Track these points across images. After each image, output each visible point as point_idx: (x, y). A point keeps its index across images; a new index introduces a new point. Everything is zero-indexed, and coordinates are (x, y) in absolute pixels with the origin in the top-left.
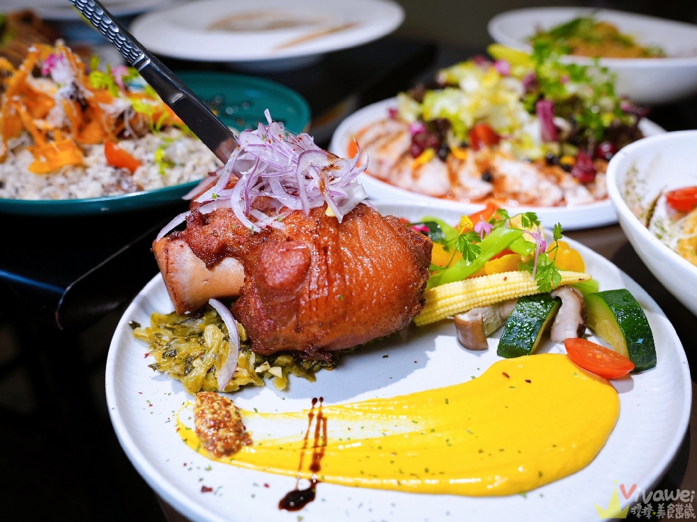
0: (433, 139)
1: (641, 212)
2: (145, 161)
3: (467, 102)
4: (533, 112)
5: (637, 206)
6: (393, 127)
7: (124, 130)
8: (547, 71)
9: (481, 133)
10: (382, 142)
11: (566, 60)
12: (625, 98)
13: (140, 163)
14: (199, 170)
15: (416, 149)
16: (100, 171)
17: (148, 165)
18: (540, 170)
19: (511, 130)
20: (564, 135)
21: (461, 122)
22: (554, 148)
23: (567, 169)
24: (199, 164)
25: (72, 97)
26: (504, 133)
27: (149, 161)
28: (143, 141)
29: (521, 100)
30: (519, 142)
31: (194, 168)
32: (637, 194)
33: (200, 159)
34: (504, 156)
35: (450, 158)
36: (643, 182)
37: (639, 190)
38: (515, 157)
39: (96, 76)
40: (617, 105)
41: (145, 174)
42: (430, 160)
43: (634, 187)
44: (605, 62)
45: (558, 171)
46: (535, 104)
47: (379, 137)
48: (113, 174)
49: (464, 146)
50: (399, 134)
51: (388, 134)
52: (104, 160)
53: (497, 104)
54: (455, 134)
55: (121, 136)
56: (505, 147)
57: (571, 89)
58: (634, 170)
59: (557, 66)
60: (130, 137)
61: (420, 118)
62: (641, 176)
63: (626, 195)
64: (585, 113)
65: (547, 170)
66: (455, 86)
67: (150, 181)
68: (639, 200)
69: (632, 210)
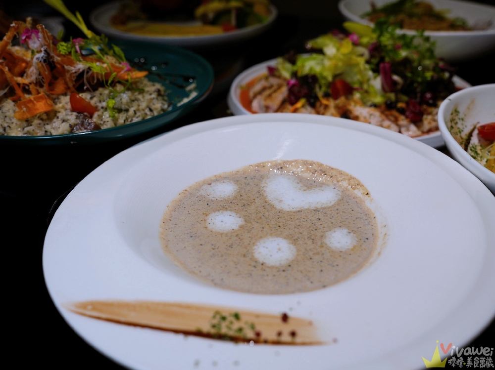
0: (305, 91)
1: (461, 141)
2: (100, 108)
3: (327, 63)
4: (376, 71)
5: (458, 136)
6: (274, 81)
7: (83, 85)
8: (386, 40)
9: (339, 86)
10: (268, 92)
11: (399, 32)
12: (442, 59)
13: (96, 109)
14: (138, 114)
15: (293, 98)
16: (67, 115)
17: (102, 110)
18: (382, 112)
19: (361, 83)
20: (399, 87)
21: (325, 78)
22: (392, 96)
23: (402, 112)
24: (138, 110)
25: (45, 61)
26: (356, 86)
27: (102, 108)
28: (97, 93)
29: (368, 62)
30: (367, 92)
31: (135, 112)
32: (459, 128)
33: (139, 106)
34: (356, 103)
35: (318, 104)
36: (463, 119)
37: (459, 125)
38: (364, 103)
39: (62, 45)
40: (436, 65)
41: (100, 117)
42: (303, 106)
43: (456, 123)
44: (427, 33)
45: (395, 113)
46: (378, 65)
47: (264, 89)
48: (77, 117)
49: (327, 96)
50: (280, 87)
51: (271, 87)
52: (69, 106)
53: (350, 65)
54: (320, 87)
55: (80, 89)
56: (357, 96)
57: (403, 53)
58: (456, 112)
59: (393, 37)
60: (88, 90)
61: (294, 74)
62: (461, 115)
63: (451, 129)
64: (414, 71)
65: (387, 113)
66: (320, 51)
67: (104, 122)
68: (460, 132)
69: (455, 139)
